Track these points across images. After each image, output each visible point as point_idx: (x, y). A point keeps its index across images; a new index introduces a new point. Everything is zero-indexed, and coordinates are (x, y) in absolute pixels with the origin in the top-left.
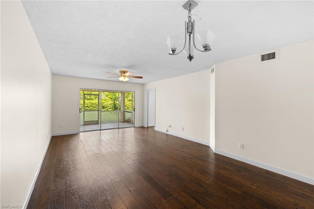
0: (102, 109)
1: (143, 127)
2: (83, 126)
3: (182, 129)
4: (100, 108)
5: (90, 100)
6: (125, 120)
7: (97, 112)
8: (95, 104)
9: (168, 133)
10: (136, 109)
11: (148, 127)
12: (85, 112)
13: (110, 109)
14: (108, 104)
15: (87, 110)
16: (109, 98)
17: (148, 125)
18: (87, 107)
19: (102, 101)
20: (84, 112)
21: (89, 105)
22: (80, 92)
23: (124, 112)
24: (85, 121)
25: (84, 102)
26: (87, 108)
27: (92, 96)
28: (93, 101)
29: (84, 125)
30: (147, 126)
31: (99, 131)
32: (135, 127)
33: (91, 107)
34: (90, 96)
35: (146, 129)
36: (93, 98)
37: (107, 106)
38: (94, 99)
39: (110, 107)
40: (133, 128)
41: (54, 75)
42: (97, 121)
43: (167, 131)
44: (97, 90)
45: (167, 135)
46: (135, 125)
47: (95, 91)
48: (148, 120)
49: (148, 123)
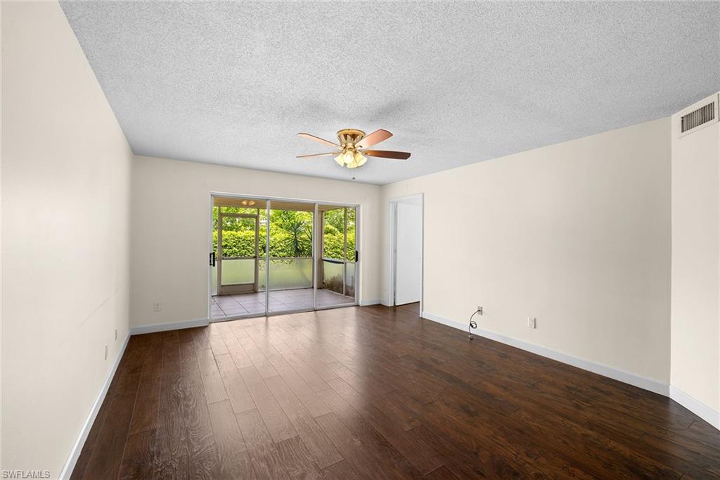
0: (262, 252)
1: (379, 307)
2: (216, 299)
3: (529, 323)
4: (258, 250)
5: (231, 230)
6: (324, 283)
7: (253, 260)
8: (244, 240)
9: (473, 331)
10: (361, 257)
11: (395, 307)
12: (223, 261)
13: (281, 253)
14: (275, 239)
15: (226, 255)
16: (277, 224)
17: (395, 299)
18: (226, 246)
19: (260, 233)
20: (220, 260)
21: (231, 242)
22: (212, 208)
23: (321, 261)
24: (222, 284)
25: (220, 235)
26: (225, 250)
27: (237, 220)
28: (239, 232)
29: (220, 295)
30: (392, 305)
31: (264, 318)
32: (358, 306)
33: (234, 248)
34: (232, 222)
35: (391, 312)
36: (240, 225)
37: (273, 245)
38: (243, 227)
39: (280, 248)
40: (354, 309)
41: (139, 154)
42: (254, 284)
43: (471, 325)
44: (253, 203)
45: (471, 339)
46: (358, 302)
47: (247, 206)
48: (395, 285)
49: (395, 295)
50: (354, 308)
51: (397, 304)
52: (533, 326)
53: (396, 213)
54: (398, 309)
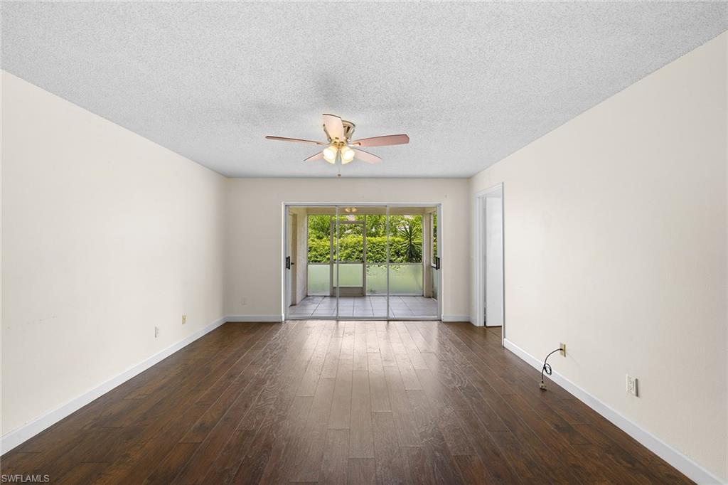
1: (467, 326)
3: (627, 386)
6: (433, 292)
10: (443, 264)
11: (486, 328)
17: (485, 318)
23: (430, 267)
24: (334, 285)
29: (332, 296)
30: (482, 325)
31: (333, 322)
32: (441, 320)
42: (362, 288)
43: (545, 368)
44: (354, 210)
45: (543, 390)
46: (441, 317)
47: (351, 213)
48: (485, 300)
49: (485, 313)
50: (436, 323)
51: (488, 325)
52: (634, 392)
53: (485, 210)
54: (488, 331)
